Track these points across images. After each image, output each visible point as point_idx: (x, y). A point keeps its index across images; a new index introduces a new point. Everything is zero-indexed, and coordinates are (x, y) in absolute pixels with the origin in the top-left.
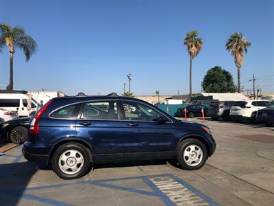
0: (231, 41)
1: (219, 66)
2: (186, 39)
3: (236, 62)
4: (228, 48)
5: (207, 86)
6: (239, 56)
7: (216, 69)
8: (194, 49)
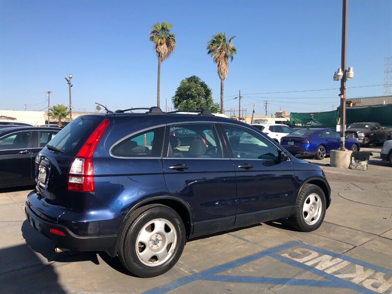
0: (214, 42)
1: (197, 76)
2: (153, 32)
3: (219, 72)
4: (210, 52)
5: (180, 102)
6: (224, 65)
7: (193, 79)
8: (164, 48)
